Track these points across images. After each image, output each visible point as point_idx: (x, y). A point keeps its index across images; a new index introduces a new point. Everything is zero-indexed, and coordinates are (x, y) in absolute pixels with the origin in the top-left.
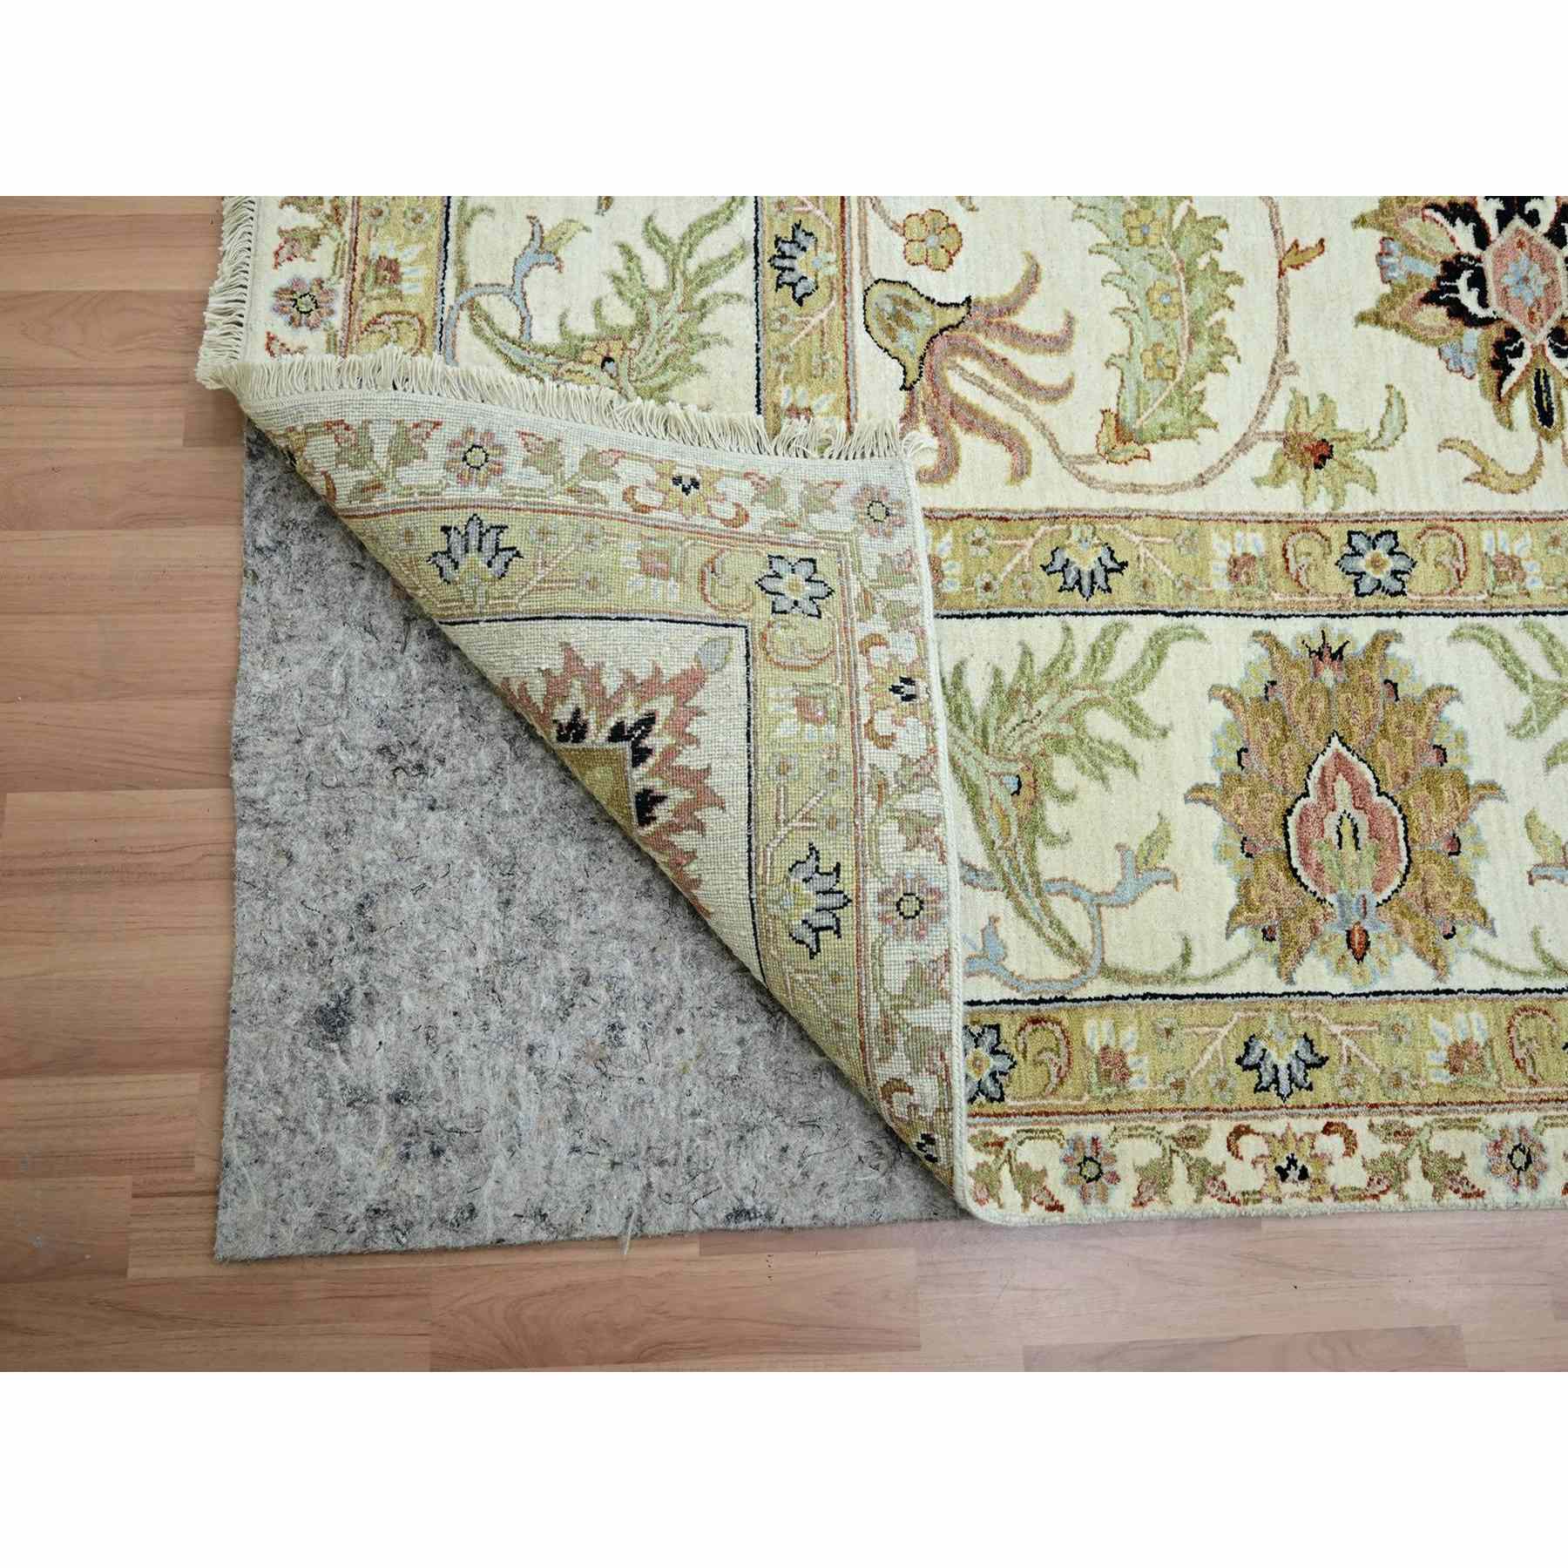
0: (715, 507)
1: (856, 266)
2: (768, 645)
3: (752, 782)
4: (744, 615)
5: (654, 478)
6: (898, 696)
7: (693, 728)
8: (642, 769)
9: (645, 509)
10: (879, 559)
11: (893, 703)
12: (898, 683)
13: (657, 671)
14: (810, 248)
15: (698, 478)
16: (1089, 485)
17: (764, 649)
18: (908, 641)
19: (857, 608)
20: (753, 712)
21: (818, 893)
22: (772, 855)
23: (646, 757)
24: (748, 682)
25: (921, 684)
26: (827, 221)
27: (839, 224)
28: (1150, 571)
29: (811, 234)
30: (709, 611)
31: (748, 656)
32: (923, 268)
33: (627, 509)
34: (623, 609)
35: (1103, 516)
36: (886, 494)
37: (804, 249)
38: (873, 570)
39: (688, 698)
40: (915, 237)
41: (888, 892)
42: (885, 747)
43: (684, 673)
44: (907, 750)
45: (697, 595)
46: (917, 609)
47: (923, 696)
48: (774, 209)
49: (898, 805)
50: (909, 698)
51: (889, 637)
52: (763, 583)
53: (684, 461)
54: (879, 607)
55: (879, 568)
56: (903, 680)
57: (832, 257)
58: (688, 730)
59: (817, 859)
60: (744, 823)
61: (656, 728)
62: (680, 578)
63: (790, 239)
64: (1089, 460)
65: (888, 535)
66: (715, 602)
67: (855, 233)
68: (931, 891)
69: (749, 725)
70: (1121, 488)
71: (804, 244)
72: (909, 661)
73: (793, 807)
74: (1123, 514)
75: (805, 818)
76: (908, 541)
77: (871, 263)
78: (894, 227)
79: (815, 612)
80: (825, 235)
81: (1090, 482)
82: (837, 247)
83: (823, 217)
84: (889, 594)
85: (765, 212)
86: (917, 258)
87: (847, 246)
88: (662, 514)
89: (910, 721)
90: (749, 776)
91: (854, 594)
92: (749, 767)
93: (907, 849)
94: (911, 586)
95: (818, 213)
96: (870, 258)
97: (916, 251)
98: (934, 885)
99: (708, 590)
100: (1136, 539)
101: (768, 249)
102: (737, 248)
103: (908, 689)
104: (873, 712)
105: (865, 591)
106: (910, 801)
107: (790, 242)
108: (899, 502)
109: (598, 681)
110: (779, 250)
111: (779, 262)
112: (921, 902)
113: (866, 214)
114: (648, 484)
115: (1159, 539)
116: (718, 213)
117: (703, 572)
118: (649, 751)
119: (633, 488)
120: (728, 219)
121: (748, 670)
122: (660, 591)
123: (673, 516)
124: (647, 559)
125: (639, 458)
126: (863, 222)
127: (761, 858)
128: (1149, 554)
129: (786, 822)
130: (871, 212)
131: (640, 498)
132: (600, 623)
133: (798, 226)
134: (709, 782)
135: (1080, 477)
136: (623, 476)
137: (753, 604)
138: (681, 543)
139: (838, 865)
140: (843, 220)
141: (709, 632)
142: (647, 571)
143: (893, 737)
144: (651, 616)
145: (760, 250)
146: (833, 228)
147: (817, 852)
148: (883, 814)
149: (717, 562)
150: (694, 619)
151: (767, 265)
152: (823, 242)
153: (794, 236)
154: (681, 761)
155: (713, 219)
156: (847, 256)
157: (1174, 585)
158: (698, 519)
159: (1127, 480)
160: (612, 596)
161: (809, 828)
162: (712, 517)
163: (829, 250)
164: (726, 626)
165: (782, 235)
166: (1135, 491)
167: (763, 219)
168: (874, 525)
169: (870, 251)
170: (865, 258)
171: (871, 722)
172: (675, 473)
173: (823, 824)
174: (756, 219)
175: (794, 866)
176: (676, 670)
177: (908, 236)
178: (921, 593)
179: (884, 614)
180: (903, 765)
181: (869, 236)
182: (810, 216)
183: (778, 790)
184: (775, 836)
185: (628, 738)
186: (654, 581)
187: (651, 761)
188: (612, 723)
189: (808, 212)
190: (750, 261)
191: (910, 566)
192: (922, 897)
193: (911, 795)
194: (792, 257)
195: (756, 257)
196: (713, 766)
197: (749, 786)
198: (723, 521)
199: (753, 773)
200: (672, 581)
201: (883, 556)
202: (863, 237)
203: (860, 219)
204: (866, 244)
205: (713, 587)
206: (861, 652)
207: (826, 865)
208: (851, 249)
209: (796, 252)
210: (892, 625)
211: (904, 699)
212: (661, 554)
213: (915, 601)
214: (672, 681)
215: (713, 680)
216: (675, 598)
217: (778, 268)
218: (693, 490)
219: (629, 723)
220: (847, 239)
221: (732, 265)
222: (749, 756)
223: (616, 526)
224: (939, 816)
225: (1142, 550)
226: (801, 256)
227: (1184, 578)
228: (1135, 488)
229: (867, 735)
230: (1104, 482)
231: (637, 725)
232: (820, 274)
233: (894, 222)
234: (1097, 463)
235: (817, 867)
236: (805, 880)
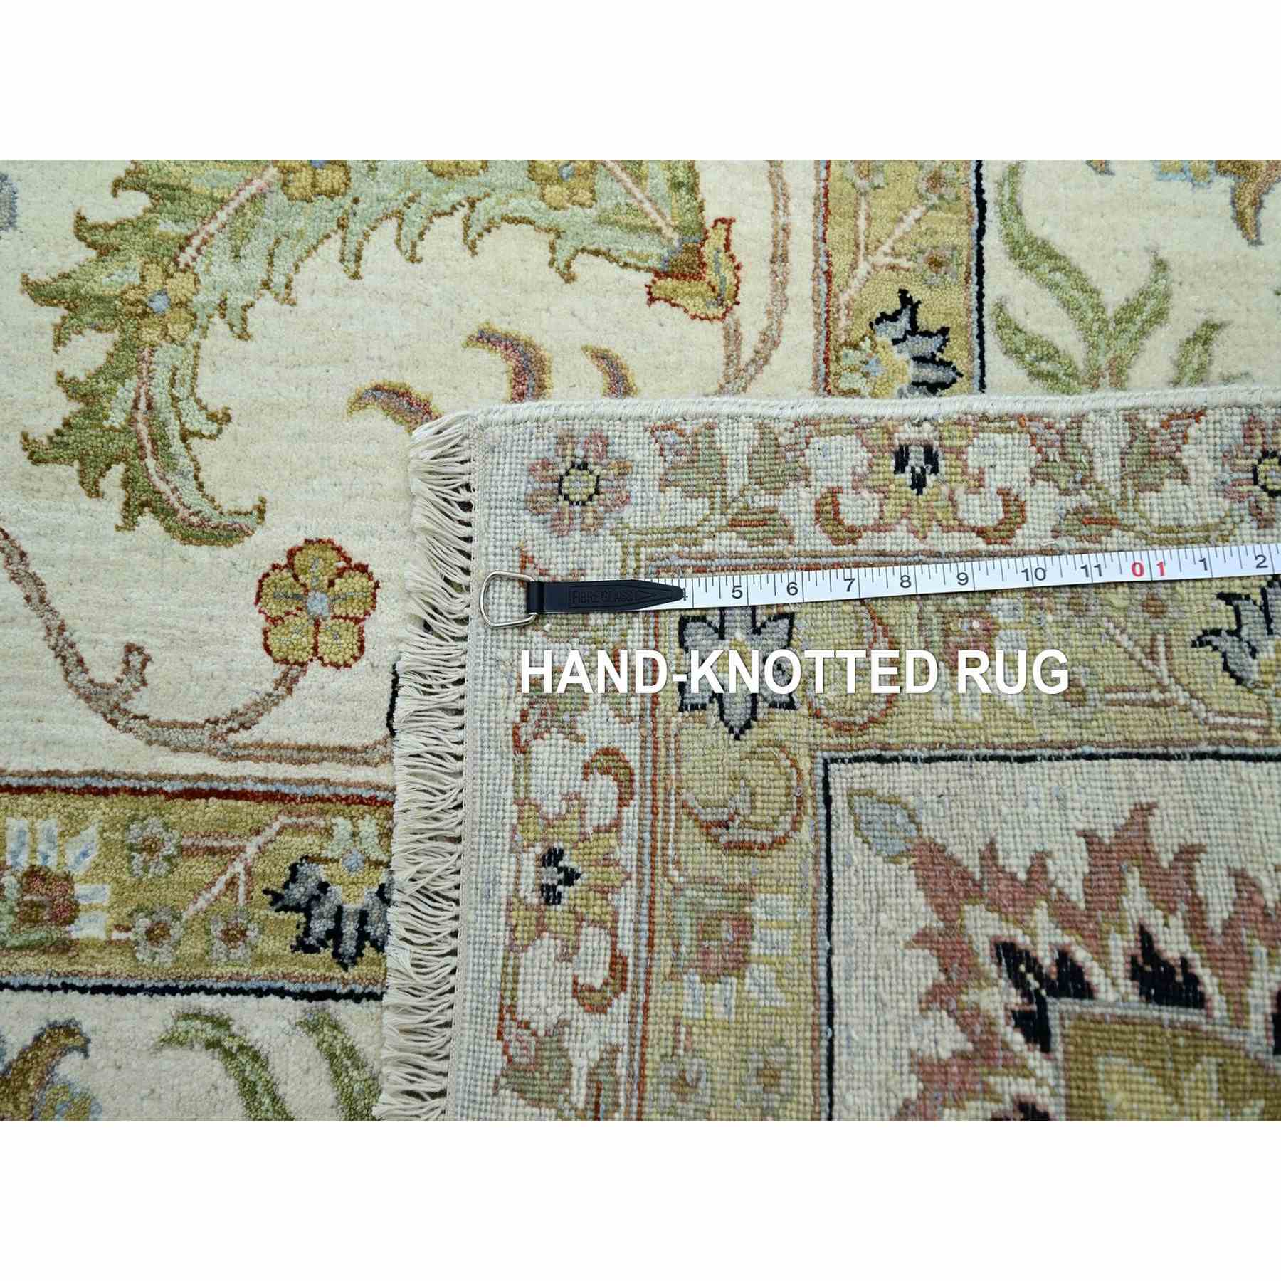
0: (596, 817)
1: (360, 774)
2: (859, 720)
3: (1101, 751)
4: (805, 764)
5: (548, 946)
6: (930, 479)
7: (1017, 864)
8: (1096, 976)
9: (617, 963)
10: (670, 491)
11: (945, 490)
12: (906, 477)
13: (923, 938)
14: (322, 872)
15: (539, 849)
16: (775, 344)
17: (863, 727)
18: (824, 451)
19: (766, 542)
20: (984, 751)
21: (1270, 632)
22: (1220, 713)
23: (1074, 964)
24: (930, 760)
25: (906, 434)
26: (269, 833)
27: (274, 808)
28: (913, 250)
29: (294, 868)
30: (805, 833)
31: (880, 759)
32: (370, 628)
33: (622, 1005)
34: (811, 1011)
35: (826, 323)
36: (545, 465)
37: (323, 887)
38: (692, 505)
39: (965, 876)
40: (307, 641)
41: (1255, 511)
42: (1022, 508)
43: (923, 883)
44: (1022, 469)
45: (776, 860)
46: (763, 428)
47: (927, 431)
48: (240, 952)
49: (1115, 491)
50: (931, 457)
51: (820, 487)
52: (737, 721)
53: (507, 876)
54: (764, 501)
55: (689, 495)
56: (900, 467)
57: (342, 826)
58: (1022, 876)
59: (1217, 632)
60: (1173, 766)
61: (1022, 940)
62: (746, 893)
63: (300, 917)
64: (733, 337)
65: (624, 470)
66: (785, 823)
67: (295, 772)
68: (1248, 436)
69: (1005, 759)
70: (780, 285)
71: (312, 884)
72: (864, 454)
73: (1137, 678)
74: (823, 286)
75: (1152, 654)
76: (633, 430)
77: (356, 742)
78: (288, 683)
79: (784, 623)
80: (297, 841)
81: (770, 341)
82: (323, 813)
83: (260, 840)
84: (737, 480)
85: (245, 971)
86: (348, 640)
87: (320, 790)
88: (625, 930)
89: (973, 459)
90: (1091, 757)
91: (741, 546)
92: (1076, 757)
93: (1184, 477)
94: (721, 434)
95: (251, 850)
96: (345, 742)
97: (336, 643)
98: (1238, 433)
99: (763, 837)
100: (863, 268)
101: (317, 970)
102: (315, 1038)
103: (916, 459)
104: (961, 528)
105: (733, 524)
106: (1107, 469)
107: (309, 917)
108: (560, 441)
109: (943, 1066)
110: (322, 943)
111: (349, 946)
112: (1265, 454)
113: (259, 745)
114: (566, 957)
115: (862, 223)
116: (244, 1081)
117: (729, 846)
118: (1063, 957)
119: (579, 991)
120: (256, 1057)
121: (906, 759)
122: (777, 935)
123: (626, 902)
124: (715, 960)
125: (512, 975)
126: (276, 752)
127: (1229, 733)
128: (886, 248)
129: (1164, 689)
130: (255, 734)
131: (598, 976)
132: (841, 1058)
133: (277, 898)
134: (1107, 834)
135: (762, 359)
136: (555, 1012)
137: (782, 747)
138: (677, 890)
139: (1221, 596)
140: (270, 797)
141: (844, 833)
142: (739, 964)
143: (1004, 493)
144: (823, 953)
145: (322, 987)
146: (284, 819)
147: (1205, 633)
148: (1129, 518)
149: (709, 816)
150: (823, 866)
151: (353, 971)
152: (308, 843)
153: (296, 909)
154: (1076, 892)
155: (253, 1092)
156: (342, 792)
157: (934, 207)
158: (627, 853)
159: (766, 270)
160: (790, 1035)
161: (1168, 647)
162: (617, 824)
163: (328, 832)
164: (828, 801)
165: (292, 933)
166: (784, 258)
167: (259, 974)
168: (608, 497)
169: (335, 740)
170: (345, 753)
171: (981, 533)
172: (534, 900)
173: (1156, 624)
174: (260, 993)
175: (1233, 675)
176: (920, 900)
177: (305, 657)
178: (734, 418)
179: (775, 492)
180: (1047, 477)
181: (302, 741)
182: (258, 869)
183: (1112, 703)
184: (1186, 708)
185: (1042, 1004)
186: (755, 948)
187: (1081, 955)
188: (1017, 1039)
189: (248, 871)
190: (344, 1011)
191: (681, 434)
192: (1258, 452)
193: (1097, 465)
194: (339, 914)
195: (336, 996)
196: (1081, 826)
197: (1107, 757)
198: (622, 802)
199: (1088, 750)
200: (757, 911)
201: (665, 483)
202: (303, 753)
203: (268, 759)
204: (320, 749)
205: (756, 827)
206: (853, 541)
207: (1224, 617)
208: (327, 782)
209: (327, 908)
210: (796, 479)
211: (935, 470)
212: (704, 932)
213: (747, 430)
214: (940, 908)
215: (932, 829)
216: (785, 902)
217: (360, 947)
218: (567, 862)
219: (1015, 1000)
220: (308, 790)
221: (351, 1052)
222: (1059, 758)
223: (659, 1029)
224: (1128, 419)
225: (881, 259)
226: (338, 893)
227: (923, 186)
228: (780, 258)
229: (1004, 540)
230: (769, 313)
231: (1019, 982)
232: (373, 857)
233: (278, 684)
234: (737, 324)
235: (1230, 633)
236: (1253, 653)
